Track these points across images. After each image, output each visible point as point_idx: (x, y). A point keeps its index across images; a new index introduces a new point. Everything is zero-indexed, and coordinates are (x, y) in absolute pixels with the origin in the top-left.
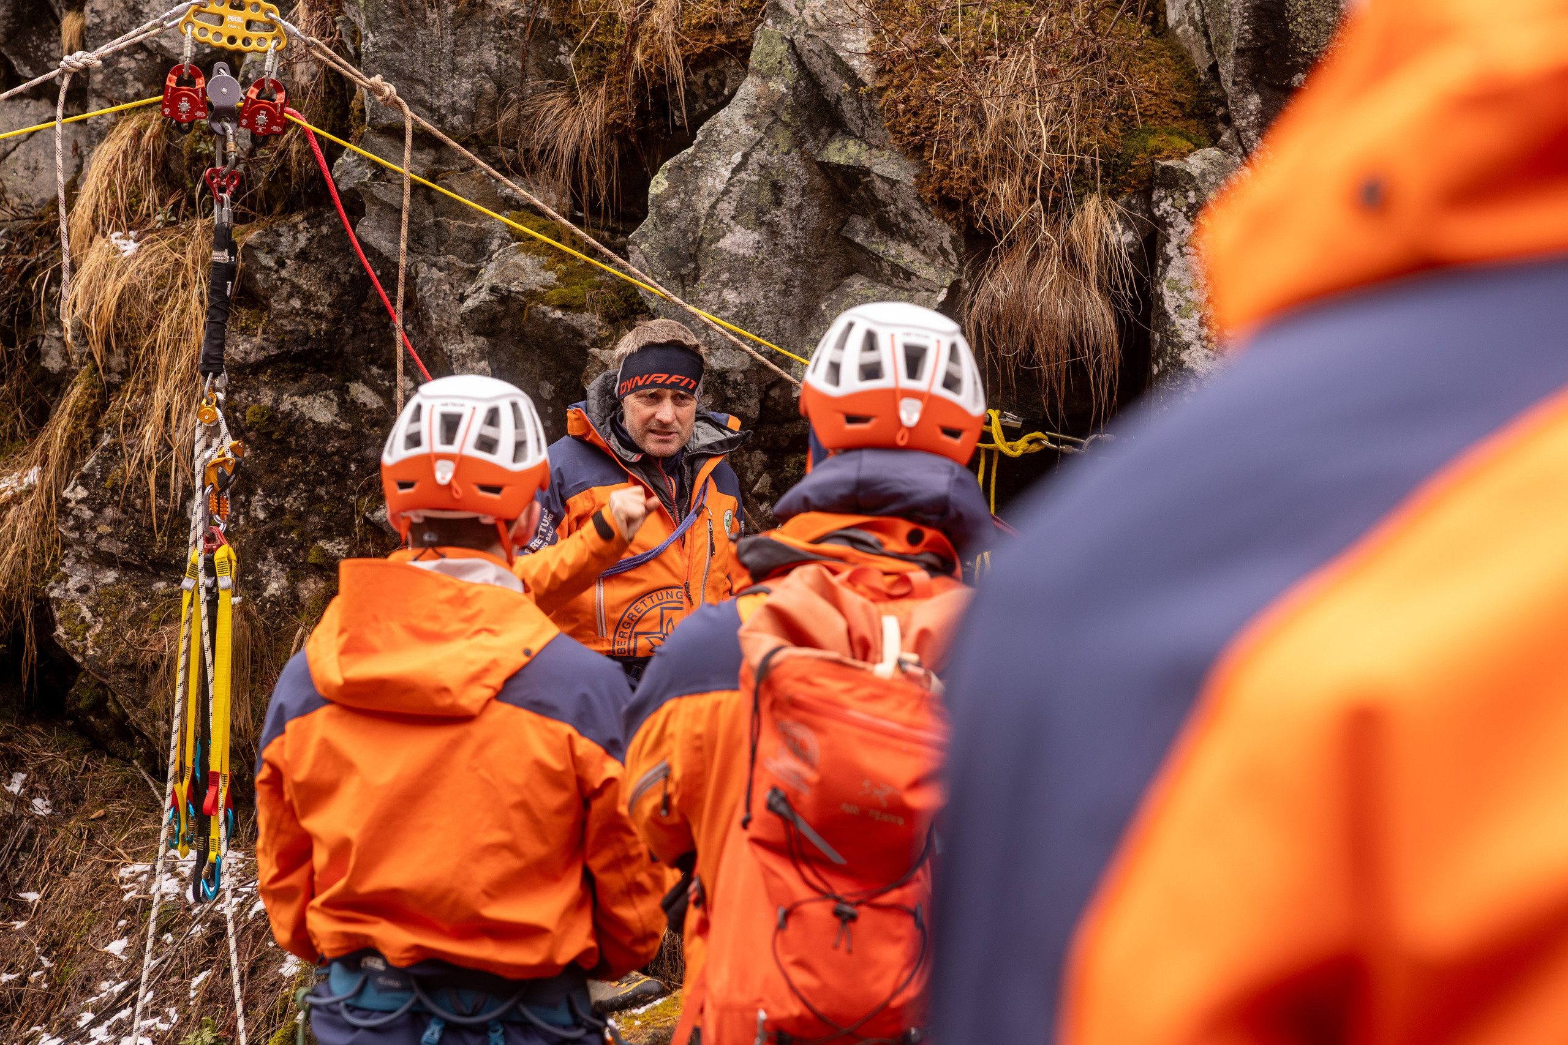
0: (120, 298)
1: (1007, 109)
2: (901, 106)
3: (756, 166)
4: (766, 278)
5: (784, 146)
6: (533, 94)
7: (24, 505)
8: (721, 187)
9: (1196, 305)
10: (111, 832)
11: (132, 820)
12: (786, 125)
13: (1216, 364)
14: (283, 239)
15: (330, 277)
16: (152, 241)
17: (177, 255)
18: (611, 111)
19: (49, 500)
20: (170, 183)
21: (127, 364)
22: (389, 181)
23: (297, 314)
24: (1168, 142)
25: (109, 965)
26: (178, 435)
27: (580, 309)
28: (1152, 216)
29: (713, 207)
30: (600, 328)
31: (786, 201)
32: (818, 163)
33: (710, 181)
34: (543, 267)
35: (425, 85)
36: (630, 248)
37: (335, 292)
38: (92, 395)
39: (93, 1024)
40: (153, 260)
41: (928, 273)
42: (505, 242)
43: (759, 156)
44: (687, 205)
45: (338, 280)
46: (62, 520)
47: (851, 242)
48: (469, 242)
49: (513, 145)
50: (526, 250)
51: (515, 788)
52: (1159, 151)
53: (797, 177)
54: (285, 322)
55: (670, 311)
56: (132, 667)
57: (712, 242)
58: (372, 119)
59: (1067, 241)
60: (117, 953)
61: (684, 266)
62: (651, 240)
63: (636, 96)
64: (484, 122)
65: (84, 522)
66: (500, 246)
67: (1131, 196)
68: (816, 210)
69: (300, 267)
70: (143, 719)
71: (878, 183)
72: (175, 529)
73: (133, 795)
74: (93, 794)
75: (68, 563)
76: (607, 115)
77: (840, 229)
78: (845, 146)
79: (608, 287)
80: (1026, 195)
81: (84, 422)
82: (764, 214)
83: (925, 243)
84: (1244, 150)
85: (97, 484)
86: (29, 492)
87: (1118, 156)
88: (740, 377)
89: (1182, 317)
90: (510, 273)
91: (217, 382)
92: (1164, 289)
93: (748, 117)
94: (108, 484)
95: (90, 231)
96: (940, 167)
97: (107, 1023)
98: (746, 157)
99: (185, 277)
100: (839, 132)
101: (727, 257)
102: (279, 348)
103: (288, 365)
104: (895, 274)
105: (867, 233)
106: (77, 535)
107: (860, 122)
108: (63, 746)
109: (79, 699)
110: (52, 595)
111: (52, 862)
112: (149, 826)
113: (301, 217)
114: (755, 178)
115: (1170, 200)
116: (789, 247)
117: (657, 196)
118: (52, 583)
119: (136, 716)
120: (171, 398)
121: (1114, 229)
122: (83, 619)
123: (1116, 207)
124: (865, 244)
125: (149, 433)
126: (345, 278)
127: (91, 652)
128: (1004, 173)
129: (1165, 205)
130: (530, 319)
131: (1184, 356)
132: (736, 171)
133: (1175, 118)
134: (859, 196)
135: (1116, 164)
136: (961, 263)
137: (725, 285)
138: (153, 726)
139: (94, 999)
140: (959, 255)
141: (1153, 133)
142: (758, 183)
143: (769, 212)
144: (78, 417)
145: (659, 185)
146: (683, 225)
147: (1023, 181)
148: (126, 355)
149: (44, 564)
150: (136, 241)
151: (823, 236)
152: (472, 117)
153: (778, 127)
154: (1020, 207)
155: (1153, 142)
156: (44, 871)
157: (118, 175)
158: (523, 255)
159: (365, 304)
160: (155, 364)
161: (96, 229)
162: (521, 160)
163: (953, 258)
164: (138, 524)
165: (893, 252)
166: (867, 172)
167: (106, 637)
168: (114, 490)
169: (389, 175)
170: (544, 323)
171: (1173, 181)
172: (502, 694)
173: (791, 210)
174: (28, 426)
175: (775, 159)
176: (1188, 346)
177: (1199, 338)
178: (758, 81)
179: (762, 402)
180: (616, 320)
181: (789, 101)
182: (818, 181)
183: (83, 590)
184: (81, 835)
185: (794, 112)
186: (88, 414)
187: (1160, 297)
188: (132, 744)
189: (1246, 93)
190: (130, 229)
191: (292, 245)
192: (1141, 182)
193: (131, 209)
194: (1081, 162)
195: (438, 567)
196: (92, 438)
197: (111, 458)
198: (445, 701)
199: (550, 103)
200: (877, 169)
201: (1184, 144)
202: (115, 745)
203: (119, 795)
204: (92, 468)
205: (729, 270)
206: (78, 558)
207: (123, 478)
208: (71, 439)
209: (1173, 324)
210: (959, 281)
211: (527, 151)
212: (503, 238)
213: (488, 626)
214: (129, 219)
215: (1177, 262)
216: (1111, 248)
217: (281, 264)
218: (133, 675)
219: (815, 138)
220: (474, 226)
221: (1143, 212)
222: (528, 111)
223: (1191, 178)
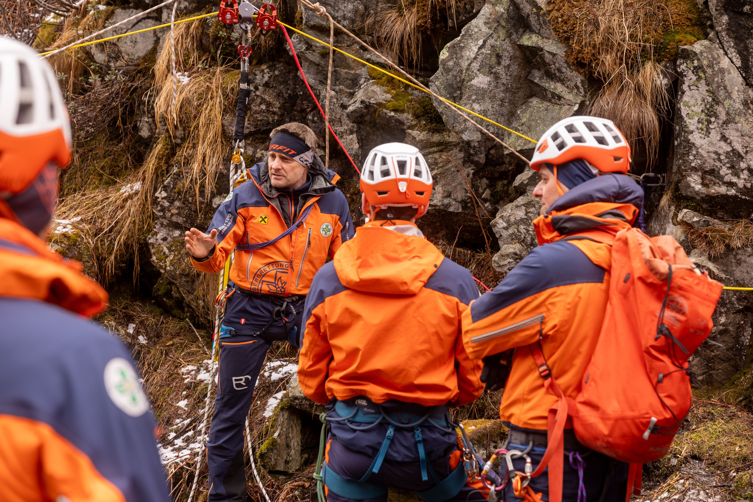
0: (181, 104)
1: (610, 21)
2: (560, 20)
3: (489, 46)
4: (493, 98)
5: (502, 37)
6: (381, 11)
7: (134, 199)
8: (473, 56)
9: (696, 113)
10: (176, 351)
11: (186, 346)
12: (504, 27)
13: (705, 141)
14: (257, 77)
15: (279, 95)
16: (195, 77)
17: (208, 84)
18: (419, 19)
19: (146, 197)
20: (203, 50)
21: (184, 134)
22: (314, 51)
23: (264, 112)
24: (685, 37)
25: (179, 412)
26: (208, 168)
27: (403, 111)
28: (676, 72)
29: (469, 65)
30: (412, 121)
31: (503, 63)
32: (518, 45)
33: (468, 53)
34: (385, 92)
35: (331, 6)
36: (430, 84)
37: (282, 102)
38: (167, 149)
39: (176, 438)
40: (197, 86)
41: (569, 97)
42: (366, 80)
43: (491, 41)
44: (457, 64)
45: (283, 96)
46: (155, 207)
47: (532, 82)
48: (350, 80)
49: (371, 35)
50: (377, 84)
51: (434, 326)
52: (680, 41)
53: (508, 51)
54: (258, 116)
55: (449, 113)
56: (187, 275)
57: (468, 81)
58: (306, 22)
59: (637, 83)
60: (183, 407)
61: (455, 92)
62: (440, 80)
63: (431, 12)
64: (358, 24)
65: (165, 208)
66: (365, 82)
67: (667, 62)
68: (517, 67)
69: (265, 90)
70: (192, 299)
71: (547, 55)
72: (207, 212)
73: (185, 335)
74: (166, 334)
75: (157, 227)
76: (417, 21)
77: (527, 76)
78: (531, 37)
79: (415, 101)
80: (618, 61)
81: (163, 162)
82: (493, 68)
83: (568, 83)
84: (720, 41)
85: (171, 190)
86: (136, 193)
87: (661, 43)
88: (476, 144)
89: (690, 119)
90: (370, 94)
91: (240, 144)
92: (682, 106)
93: (486, 23)
94: (176, 190)
95: (166, 72)
96: (577, 48)
97: (182, 438)
98: (485, 42)
99: (212, 94)
100: (528, 31)
101: (475, 88)
102: (255, 128)
103: (259, 136)
104: (553, 97)
105: (540, 78)
106: (162, 214)
107: (538, 26)
108: (151, 312)
109: (159, 290)
110: (150, 241)
111: (149, 365)
112: (194, 349)
113: (266, 67)
114: (489, 52)
115: (685, 64)
116: (503, 84)
117: (443, 60)
118: (150, 236)
119: (188, 298)
120: (206, 151)
121: (659, 77)
122: (164, 253)
123: (660, 67)
124: (539, 83)
125: (196, 167)
126: (286, 95)
127: (168, 268)
128: (608, 51)
129: (683, 67)
130: (379, 116)
131: (690, 137)
132: (480, 48)
133: (688, 26)
134: (537, 61)
135: (660, 47)
136: (585, 92)
137: (474, 101)
138: (197, 303)
139: (175, 427)
140: (585, 89)
141: (678, 33)
142: (490, 54)
143: (495, 67)
144: (159, 159)
145: (444, 55)
146: (455, 73)
147: (617, 55)
148: (184, 130)
149: (144, 227)
150: (188, 77)
151: (520, 79)
152: (353, 21)
153: (500, 28)
154: (615, 67)
155: (678, 37)
156: (145, 369)
157: (179, 46)
158: (376, 86)
159: (295, 108)
160: (197, 134)
161: (169, 71)
162: (376, 42)
163: (582, 90)
164: (190, 209)
165: (552, 87)
166: (542, 49)
167: (175, 261)
168: (179, 193)
169: (314, 48)
170: (386, 118)
171: (687, 55)
172: (426, 285)
173: (505, 67)
174: (133, 163)
175: (498, 43)
176: (692, 132)
177: (698, 129)
178: (491, 6)
179: (487, 156)
180: (419, 117)
181: (505, 16)
182: (518, 53)
183: (165, 239)
184: (162, 352)
185: (507, 21)
186: (165, 158)
187: (679, 109)
188: (183, 311)
189: (721, 14)
190: (185, 71)
191: (262, 80)
192: (672, 56)
193: (185, 62)
194: (644, 46)
195: (396, 229)
196: (167, 169)
197: (177, 178)
198: (405, 288)
199: (389, 15)
200: (547, 48)
201: (692, 38)
202: (175, 312)
203: (178, 335)
204: (169, 183)
205: (476, 94)
206: (162, 225)
207: (183, 187)
208: (156, 169)
209: (685, 122)
210: (584, 101)
211: (378, 37)
212: (366, 78)
213: (418, 255)
214: (185, 67)
215: (688, 93)
216: (657, 86)
217: (257, 88)
218: (188, 279)
219: (517, 33)
220: (353, 72)
221: (672, 70)
222: (378, 19)
223: (696, 54)
